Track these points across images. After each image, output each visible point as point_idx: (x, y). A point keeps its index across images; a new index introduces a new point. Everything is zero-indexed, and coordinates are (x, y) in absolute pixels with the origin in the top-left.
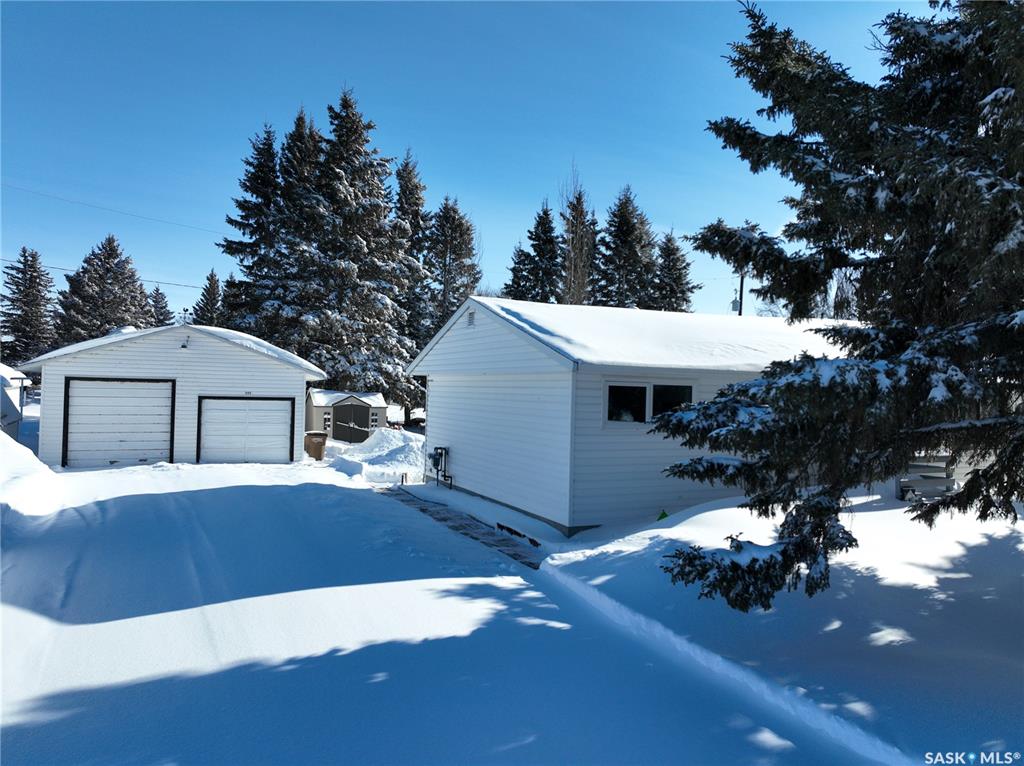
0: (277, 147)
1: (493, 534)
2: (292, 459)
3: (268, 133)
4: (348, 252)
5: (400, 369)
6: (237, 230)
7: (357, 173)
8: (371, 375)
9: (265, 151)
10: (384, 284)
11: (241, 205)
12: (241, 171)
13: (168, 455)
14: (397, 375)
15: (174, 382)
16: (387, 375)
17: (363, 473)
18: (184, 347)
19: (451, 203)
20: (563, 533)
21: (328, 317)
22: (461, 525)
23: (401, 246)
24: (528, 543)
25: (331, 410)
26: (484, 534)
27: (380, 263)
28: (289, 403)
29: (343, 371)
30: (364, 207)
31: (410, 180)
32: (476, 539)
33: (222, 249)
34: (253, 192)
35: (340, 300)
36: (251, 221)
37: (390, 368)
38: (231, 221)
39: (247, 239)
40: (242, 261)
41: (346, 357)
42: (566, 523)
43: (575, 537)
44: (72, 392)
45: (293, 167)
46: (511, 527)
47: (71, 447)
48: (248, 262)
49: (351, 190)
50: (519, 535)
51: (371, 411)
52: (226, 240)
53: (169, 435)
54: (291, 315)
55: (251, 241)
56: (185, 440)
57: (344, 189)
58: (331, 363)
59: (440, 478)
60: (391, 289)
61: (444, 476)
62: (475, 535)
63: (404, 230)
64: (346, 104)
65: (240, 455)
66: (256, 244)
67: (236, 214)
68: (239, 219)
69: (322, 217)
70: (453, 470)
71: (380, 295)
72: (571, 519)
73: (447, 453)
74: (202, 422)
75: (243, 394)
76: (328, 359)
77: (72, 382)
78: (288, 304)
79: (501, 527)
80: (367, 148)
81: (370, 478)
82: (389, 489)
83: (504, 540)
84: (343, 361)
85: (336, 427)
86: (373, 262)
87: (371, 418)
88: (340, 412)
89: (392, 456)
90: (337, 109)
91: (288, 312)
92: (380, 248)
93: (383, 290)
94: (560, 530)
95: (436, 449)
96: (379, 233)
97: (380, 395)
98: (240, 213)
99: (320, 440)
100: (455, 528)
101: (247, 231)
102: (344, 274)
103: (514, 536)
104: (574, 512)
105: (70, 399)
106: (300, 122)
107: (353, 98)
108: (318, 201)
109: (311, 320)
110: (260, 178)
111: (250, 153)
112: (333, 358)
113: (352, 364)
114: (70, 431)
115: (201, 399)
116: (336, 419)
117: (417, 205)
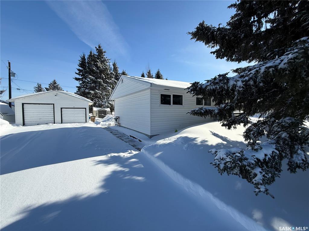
0: (86, 58)
1: (128, 138)
2: (86, 122)
3: (84, 55)
4: (101, 78)
5: (113, 103)
6: (78, 75)
7: (102, 62)
8: (107, 104)
9: (83, 59)
10: (109, 85)
11: (79, 70)
12: (78, 63)
13: (54, 122)
14: (112, 104)
15: (54, 104)
16: (110, 104)
17: (100, 124)
18: (55, 96)
19: (124, 71)
20: (149, 137)
21: (96, 91)
22: (120, 136)
23: (113, 77)
24: (138, 141)
25: (98, 112)
26: (126, 138)
27: (108, 81)
28: (85, 109)
29: (101, 104)
30: (104, 68)
31: (115, 66)
32: (123, 140)
33: (74, 79)
34: (81, 67)
35: (99, 88)
36: (81, 73)
37: (111, 103)
38: (76, 73)
39: (80, 77)
40: (79, 82)
41: (101, 100)
42: (149, 134)
43: (152, 138)
44: (24, 107)
45: (90, 62)
46: (134, 136)
47: (25, 121)
48: (81, 82)
49: (101, 65)
50: (136, 138)
51: (107, 112)
52: (75, 77)
53: (53, 117)
54: (88, 91)
55: (81, 78)
56: (58, 118)
57: (99, 64)
58: (98, 102)
59: (118, 124)
60: (111, 86)
61: (119, 123)
62: (123, 139)
63: (113, 74)
64: (99, 47)
65: (73, 122)
66: (82, 78)
67: (78, 72)
68: (78, 73)
69: (94, 70)
70: (121, 122)
71: (108, 87)
72: (151, 133)
73: (119, 118)
74: (62, 114)
75: (73, 107)
76: (97, 101)
77: (24, 105)
78: (87, 89)
79: (131, 136)
80: (105, 57)
81: (102, 125)
82: (106, 128)
83: (131, 140)
84: (101, 102)
85: (99, 115)
86: (106, 80)
87: (107, 113)
88: (100, 112)
89: (108, 120)
90: (98, 48)
91: (87, 91)
92: (108, 78)
93: (109, 86)
94: (148, 136)
95: (116, 117)
96: (108, 74)
97: (109, 108)
98: (78, 71)
99: (94, 118)
100: (118, 137)
101: (80, 75)
102: (100, 83)
103: (134, 139)
104: (152, 131)
105: (24, 109)
106: (91, 53)
107: (101, 46)
108: (93, 67)
109: (92, 92)
110: (83, 64)
111: (80, 59)
112: (99, 101)
113: (102, 102)
114: (25, 117)
115: (61, 108)
116: (99, 114)
117: (117, 71)
